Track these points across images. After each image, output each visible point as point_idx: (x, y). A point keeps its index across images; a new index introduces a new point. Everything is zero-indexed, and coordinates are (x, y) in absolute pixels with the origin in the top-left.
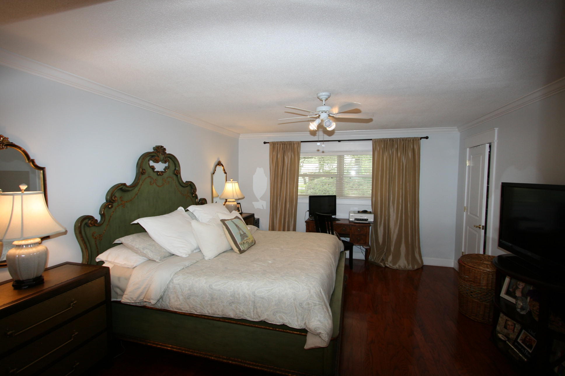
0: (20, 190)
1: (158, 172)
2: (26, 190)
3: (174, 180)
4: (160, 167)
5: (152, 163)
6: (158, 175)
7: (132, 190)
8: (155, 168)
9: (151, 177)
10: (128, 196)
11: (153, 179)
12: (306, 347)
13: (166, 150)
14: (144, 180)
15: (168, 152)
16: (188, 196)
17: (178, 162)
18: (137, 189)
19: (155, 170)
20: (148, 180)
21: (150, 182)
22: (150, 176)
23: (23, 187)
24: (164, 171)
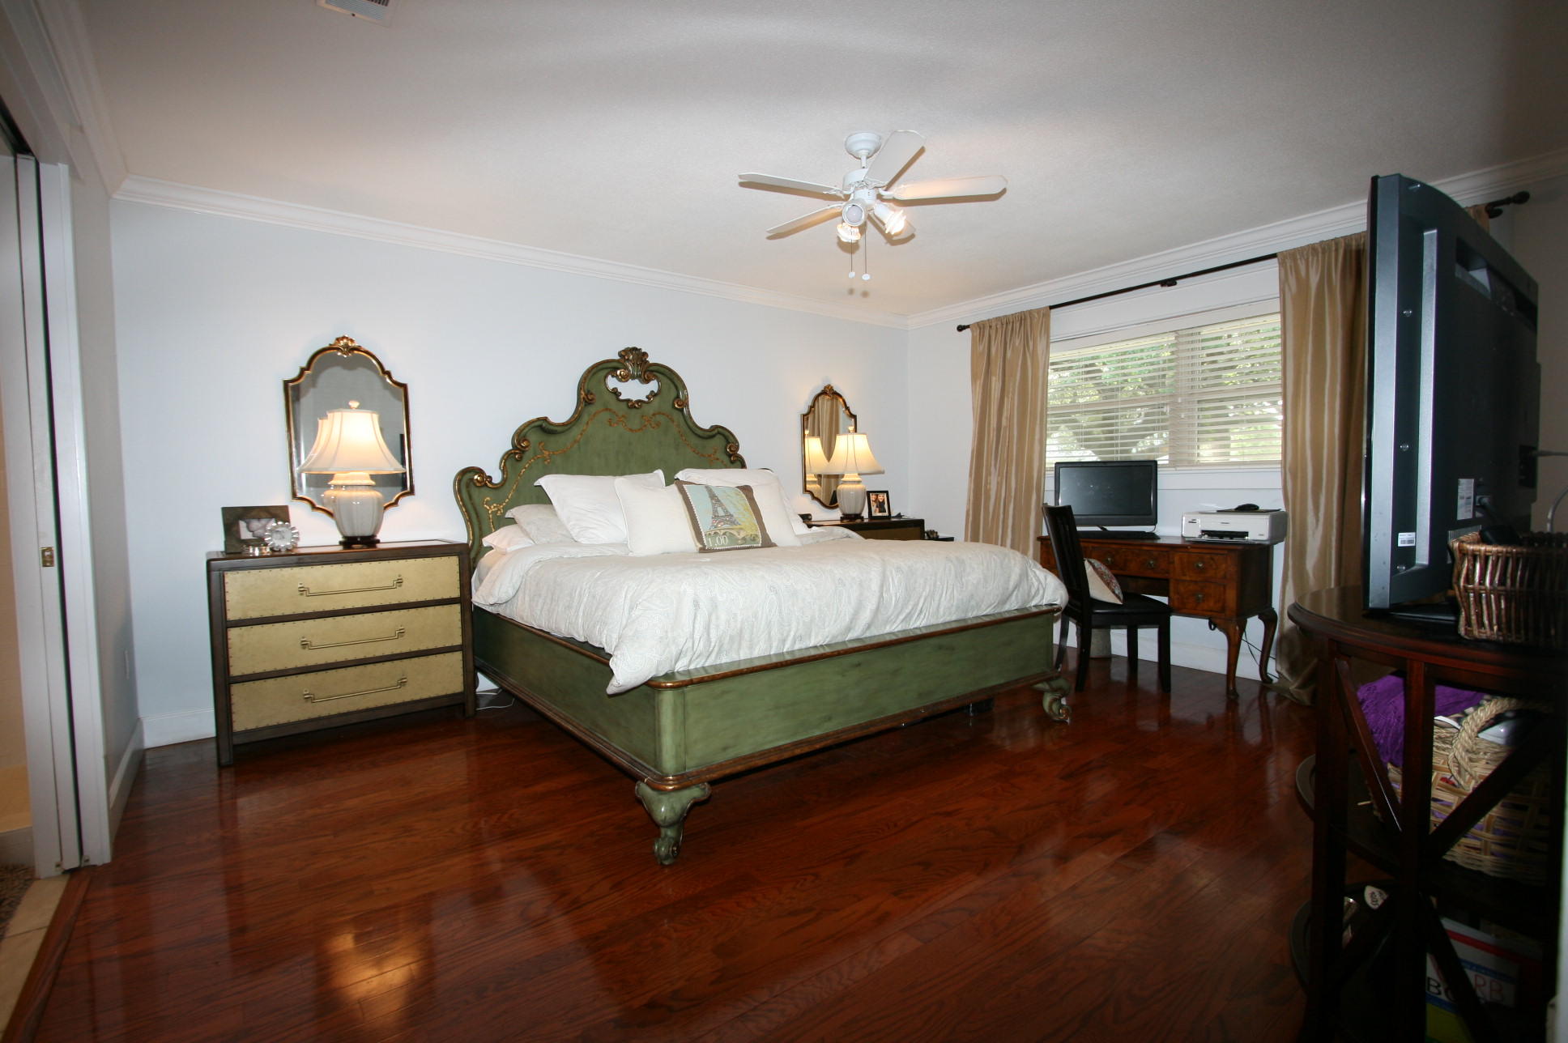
0: (350, 407)
1: (628, 401)
2: (358, 408)
3: (673, 421)
4: (634, 390)
5: (612, 383)
6: (629, 407)
7: (563, 432)
8: (620, 393)
9: (610, 410)
10: (555, 443)
11: (617, 415)
12: (611, 689)
13: (647, 356)
14: (594, 415)
15: (651, 359)
16: (718, 459)
17: (682, 381)
18: (575, 432)
19: (621, 398)
20: (606, 416)
21: (610, 421)
22: (609, 407)
23: (355, 404)
24: (646, 400)
